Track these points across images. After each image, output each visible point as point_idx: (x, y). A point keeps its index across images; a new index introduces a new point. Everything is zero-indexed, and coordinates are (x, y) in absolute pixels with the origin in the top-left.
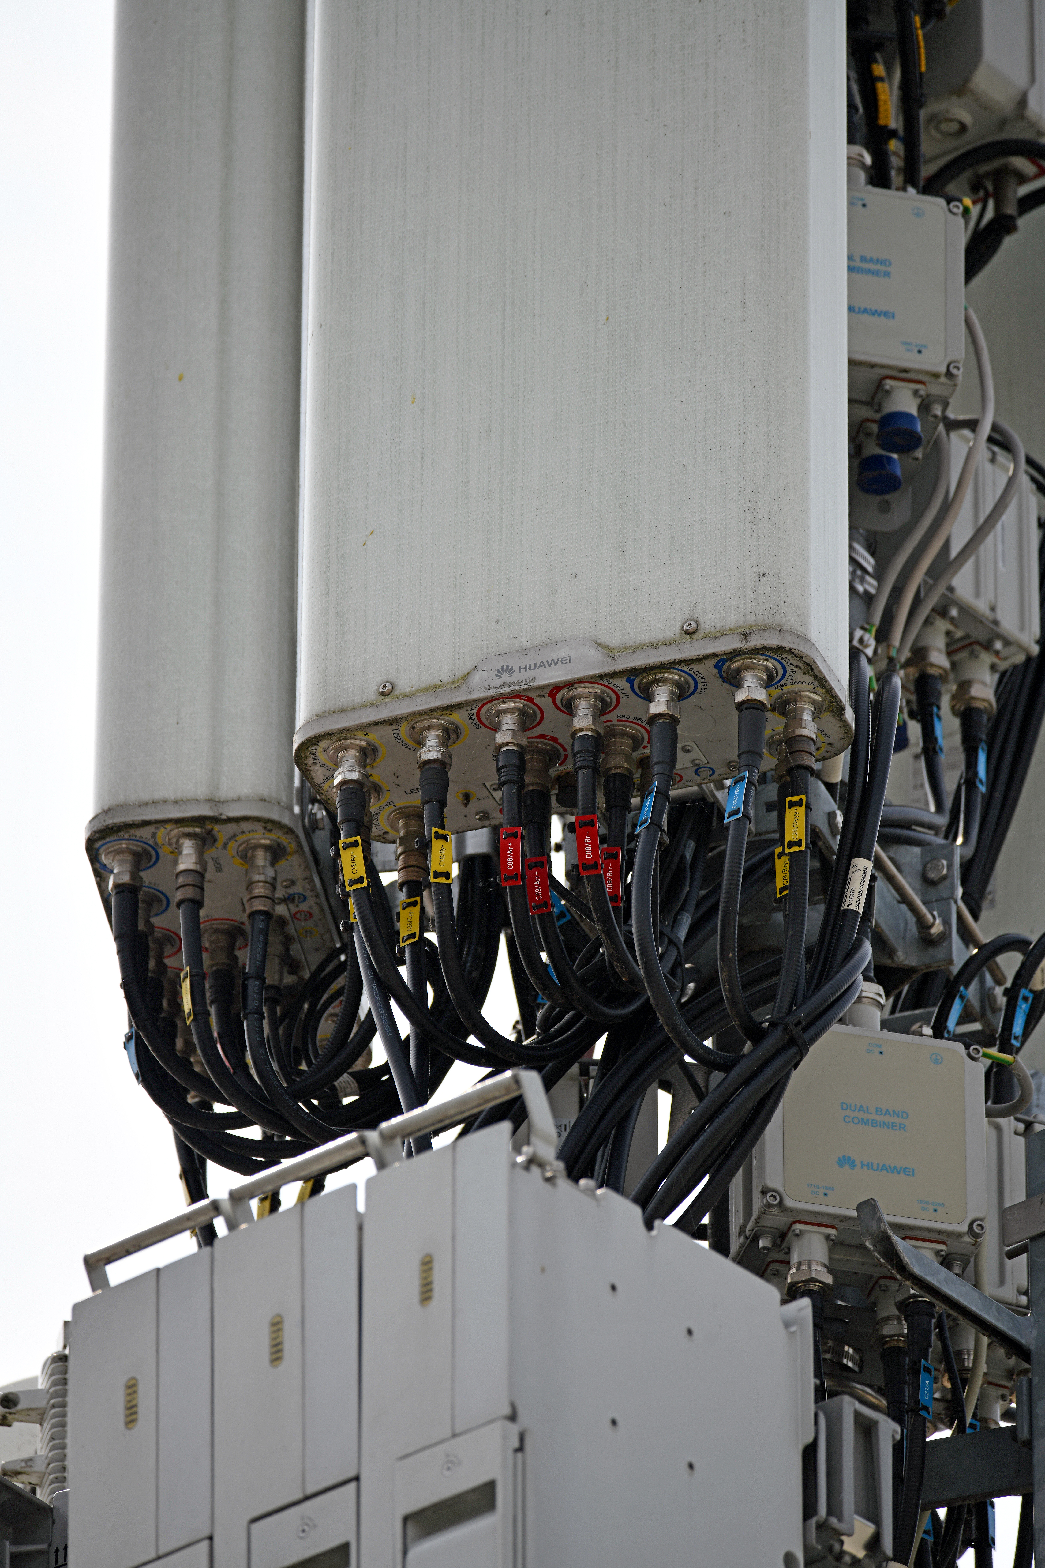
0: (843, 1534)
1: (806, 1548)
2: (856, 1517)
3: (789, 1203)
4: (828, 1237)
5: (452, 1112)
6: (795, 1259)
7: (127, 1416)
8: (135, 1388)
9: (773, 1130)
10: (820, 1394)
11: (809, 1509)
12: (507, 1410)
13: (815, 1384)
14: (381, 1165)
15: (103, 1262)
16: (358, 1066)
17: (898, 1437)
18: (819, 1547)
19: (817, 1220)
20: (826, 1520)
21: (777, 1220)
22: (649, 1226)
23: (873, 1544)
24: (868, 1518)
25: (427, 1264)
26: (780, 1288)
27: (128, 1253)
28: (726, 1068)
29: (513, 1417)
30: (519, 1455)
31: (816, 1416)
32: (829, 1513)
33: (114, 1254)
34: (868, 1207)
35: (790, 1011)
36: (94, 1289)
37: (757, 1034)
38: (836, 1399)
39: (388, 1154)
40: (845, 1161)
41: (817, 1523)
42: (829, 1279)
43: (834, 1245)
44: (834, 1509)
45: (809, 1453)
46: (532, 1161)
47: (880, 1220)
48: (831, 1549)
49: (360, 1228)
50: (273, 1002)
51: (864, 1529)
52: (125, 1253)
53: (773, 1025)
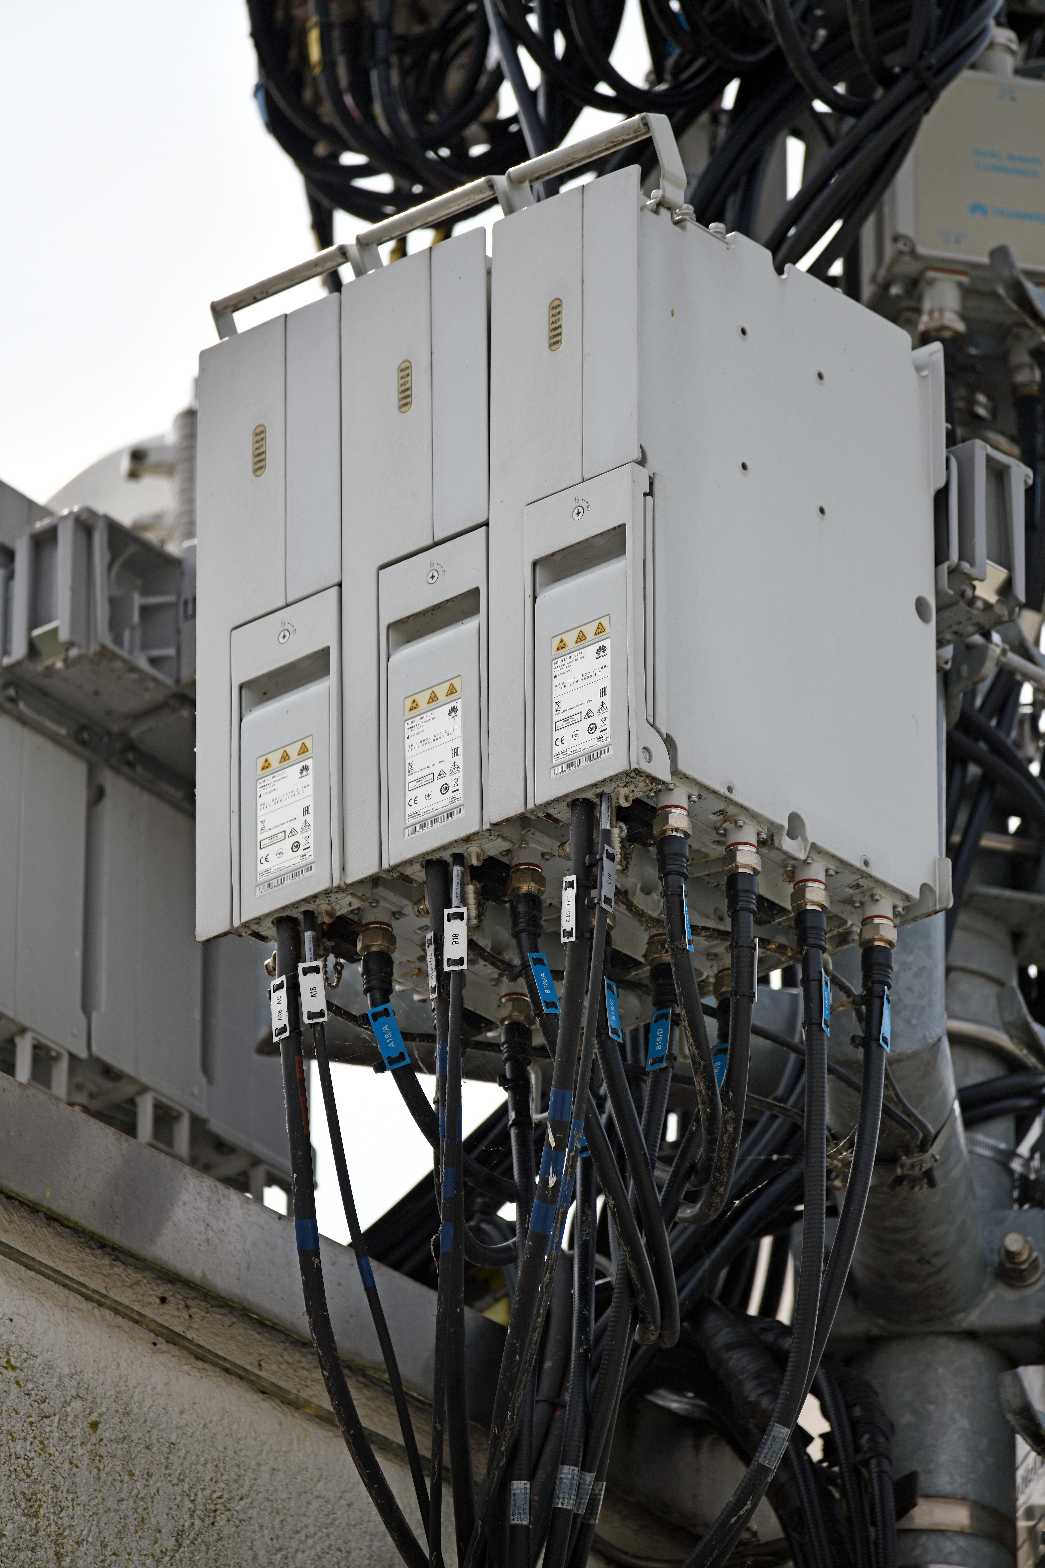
0: (976, 579)
1: (938, 593)
2: (988, 561)
3: (921, 250)
4: (960, 285)
5: (580, 155)
6: (927, 305)
7: (255, 463)
8: (262, 435)
9: (904, 176)
10: (951, 439)
11: (940, 555)
12: (637, 455)
13: (947, 428)
14: (509, 210)
15: (231, 309)
16: (487, 115)
17: (1030, 482)
18: (951, 592)
19: (949, 267)
20: (958, 565)
21: (909, 267)
22: (780, 271)
23: (1006, 589)
24: (1001, 564)
25: (556, 308)
26: (911, 333)
27: (256, 300)
28: (857, 112)
29: (642, 462)
30: (649, 498)
31: (948, 460)
32: (961, 558)
33: (242, 301)
34: (1000, 254)
35: (921, 57)
36: (221, 337)
37: (888, 79)
38: (967, 443)
39: (516, 198)
40: (978, 208)
41: (948, 568)
42: (960, 327)
43: (966, 292)
44: (965, 553)
45: (941, 498)
46: (660, 204)
47: (1012, 266)
48: (963, 594)
49: (489, 273)
50: (401, 51)
51: (996, 575)
52: (252, 300)
53: (905, 70)
